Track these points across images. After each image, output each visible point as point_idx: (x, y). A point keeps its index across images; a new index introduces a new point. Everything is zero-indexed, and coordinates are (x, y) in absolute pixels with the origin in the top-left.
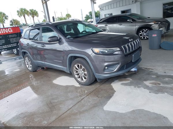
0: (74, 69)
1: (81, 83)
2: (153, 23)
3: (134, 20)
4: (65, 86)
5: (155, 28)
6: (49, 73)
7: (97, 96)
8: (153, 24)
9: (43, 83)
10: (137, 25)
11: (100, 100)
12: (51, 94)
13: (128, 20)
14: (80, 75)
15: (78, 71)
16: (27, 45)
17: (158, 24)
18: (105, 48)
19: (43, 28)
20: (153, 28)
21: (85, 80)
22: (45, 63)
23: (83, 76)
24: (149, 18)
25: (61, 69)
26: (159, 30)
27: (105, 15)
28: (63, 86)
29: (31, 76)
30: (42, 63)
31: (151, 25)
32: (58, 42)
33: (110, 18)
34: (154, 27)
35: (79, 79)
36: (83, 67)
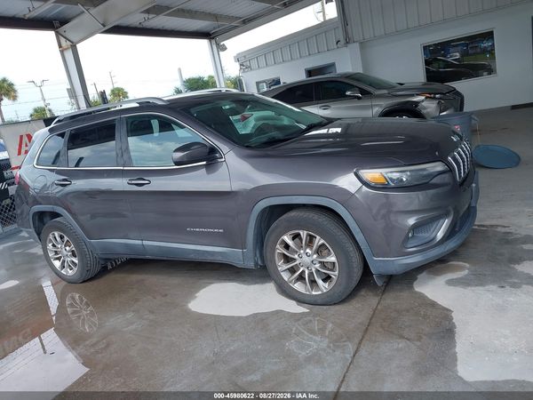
0: (280, 249)
1: (307, 299)
2: (423, 98)
3: (365, 93)
4: (247, 317)
5: (429, 110)
6: (152, 279)
7: (402, 337)
8: (423, 101)
9: (152, 317)
10: (377, 105)
11: (421, 349)
12: (215, 354)
13: (348, 93)
14: (303, 272)
15: (296, 256)
16: (62, 185)
17: (434, 98)
18: (405, 165)
19: (130, 121)
20: (424, 111)
21: (326, 285)
22: (145, 243)
23: (317, 271)
24: (402, 84)
25: (219, 259)
26: (439, 116)
27: (258, 83)
28: (239, 318)
29: (73, 298)
30: (126, 245)
31: (417, 103)
32: (205, 163)
33: (288, 89)
34: (425, 108)
35: (298, 287)
36: (319, 241)
